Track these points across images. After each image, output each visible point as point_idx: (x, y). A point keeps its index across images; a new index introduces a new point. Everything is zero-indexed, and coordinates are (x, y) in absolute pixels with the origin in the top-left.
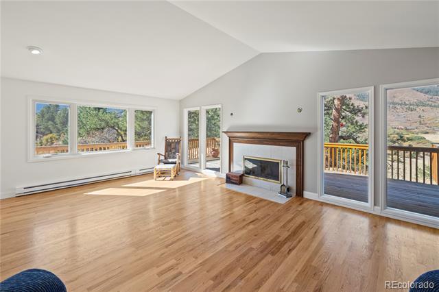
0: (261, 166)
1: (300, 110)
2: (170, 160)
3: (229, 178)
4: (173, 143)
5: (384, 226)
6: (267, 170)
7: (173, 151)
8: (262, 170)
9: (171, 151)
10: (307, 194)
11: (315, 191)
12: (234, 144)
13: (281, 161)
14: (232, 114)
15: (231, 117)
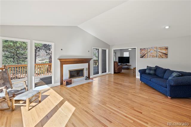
0: (77, 73)
1: (89, 51)
10: (91, 77)
12: (63, 65)
13: (84, 69)
14: (62, 49)
15: (61, 50)
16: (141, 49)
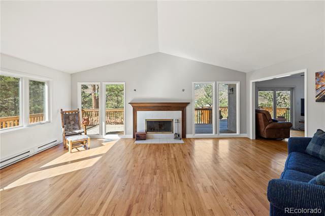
0: (159, 125)
1: (183, 90)
2: (77, 131)
3: (139, 137)
4: (70, 115)
5: (218, 141)
6: (163, 126)
7: (72, 123)
8: (160, 127)
9: (69, 123)
10: (188, 136)
11: (191, 133)
12: (138, 112)
13: (173, 120)
14: (135, 90)
15: (135, 92)
16: (317, 74)
